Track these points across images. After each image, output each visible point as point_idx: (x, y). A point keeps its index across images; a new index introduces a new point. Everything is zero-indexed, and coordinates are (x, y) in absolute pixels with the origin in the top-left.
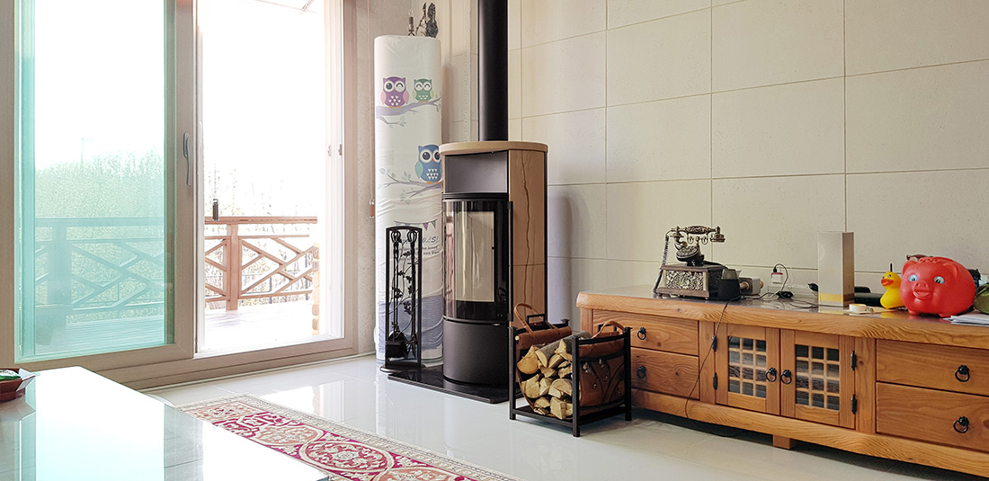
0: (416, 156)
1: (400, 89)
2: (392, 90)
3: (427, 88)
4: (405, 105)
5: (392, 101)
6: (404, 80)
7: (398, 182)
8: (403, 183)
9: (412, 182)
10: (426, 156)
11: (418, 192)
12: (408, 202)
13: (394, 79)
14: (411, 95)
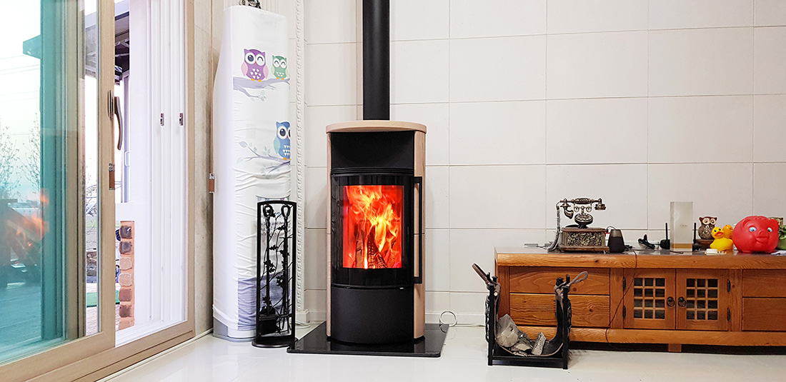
0: (275, 131)
1: (260, 63)
2: (253, 62)
3: (283, 66)
4: (265, 79)
5: (254, 74)
6: (263, 54)
7: (259, 156)
8: (262, 157)
9: (271, 157)
10: (283, 133)
11: (276, 168)
12: (268, 177)
13: (256, 52)
14: (269, 70)
